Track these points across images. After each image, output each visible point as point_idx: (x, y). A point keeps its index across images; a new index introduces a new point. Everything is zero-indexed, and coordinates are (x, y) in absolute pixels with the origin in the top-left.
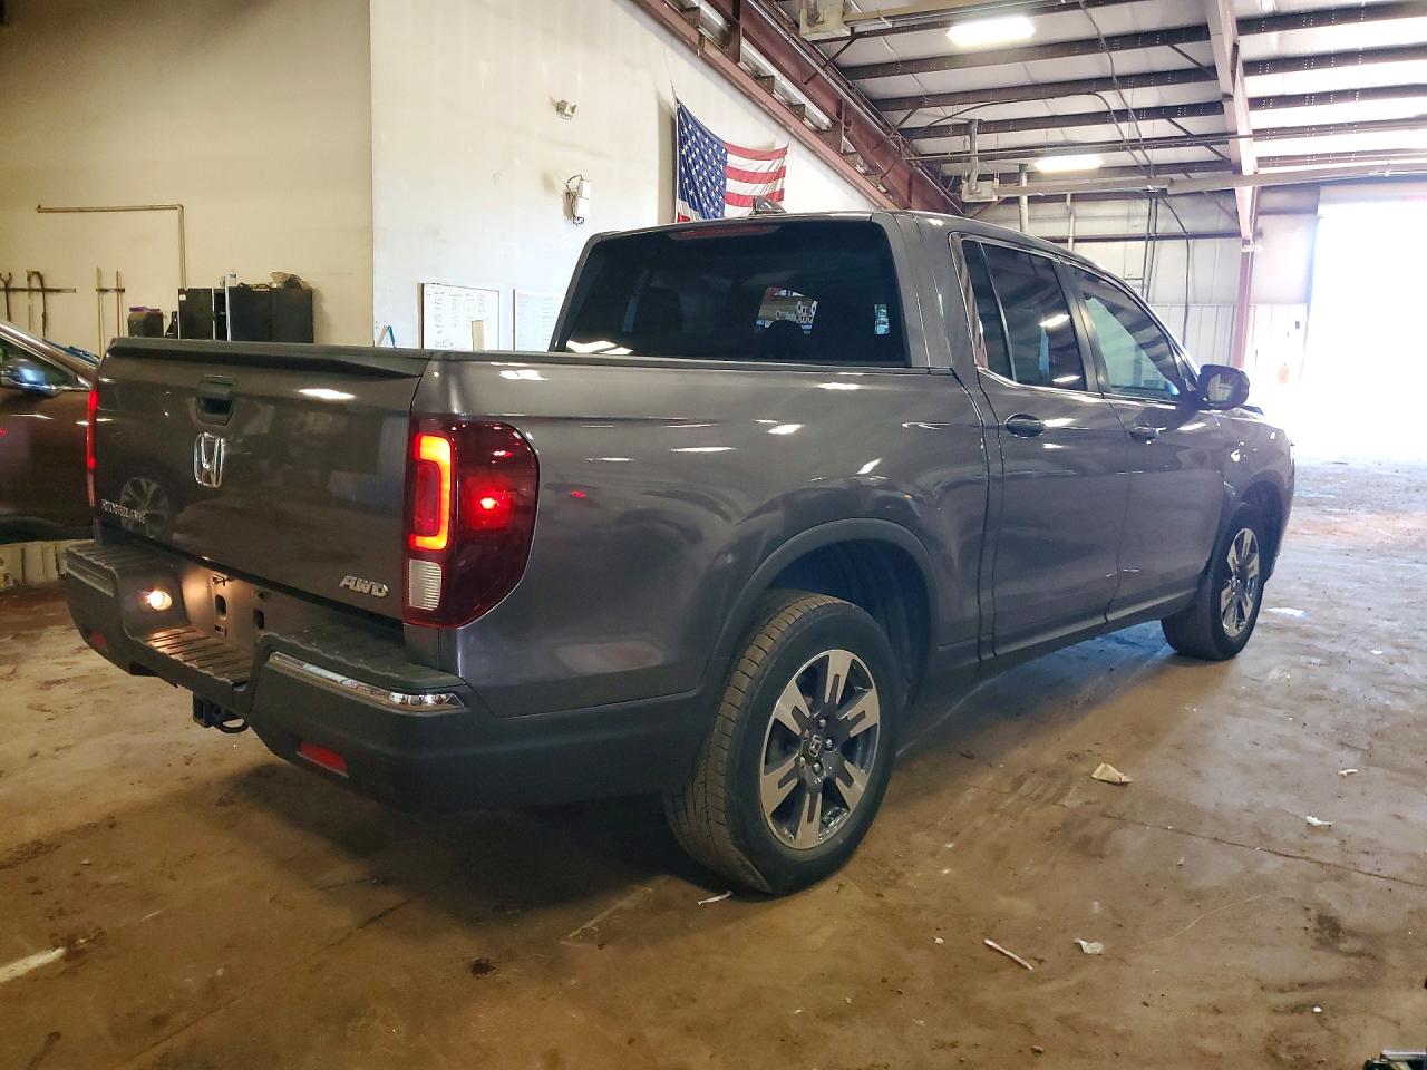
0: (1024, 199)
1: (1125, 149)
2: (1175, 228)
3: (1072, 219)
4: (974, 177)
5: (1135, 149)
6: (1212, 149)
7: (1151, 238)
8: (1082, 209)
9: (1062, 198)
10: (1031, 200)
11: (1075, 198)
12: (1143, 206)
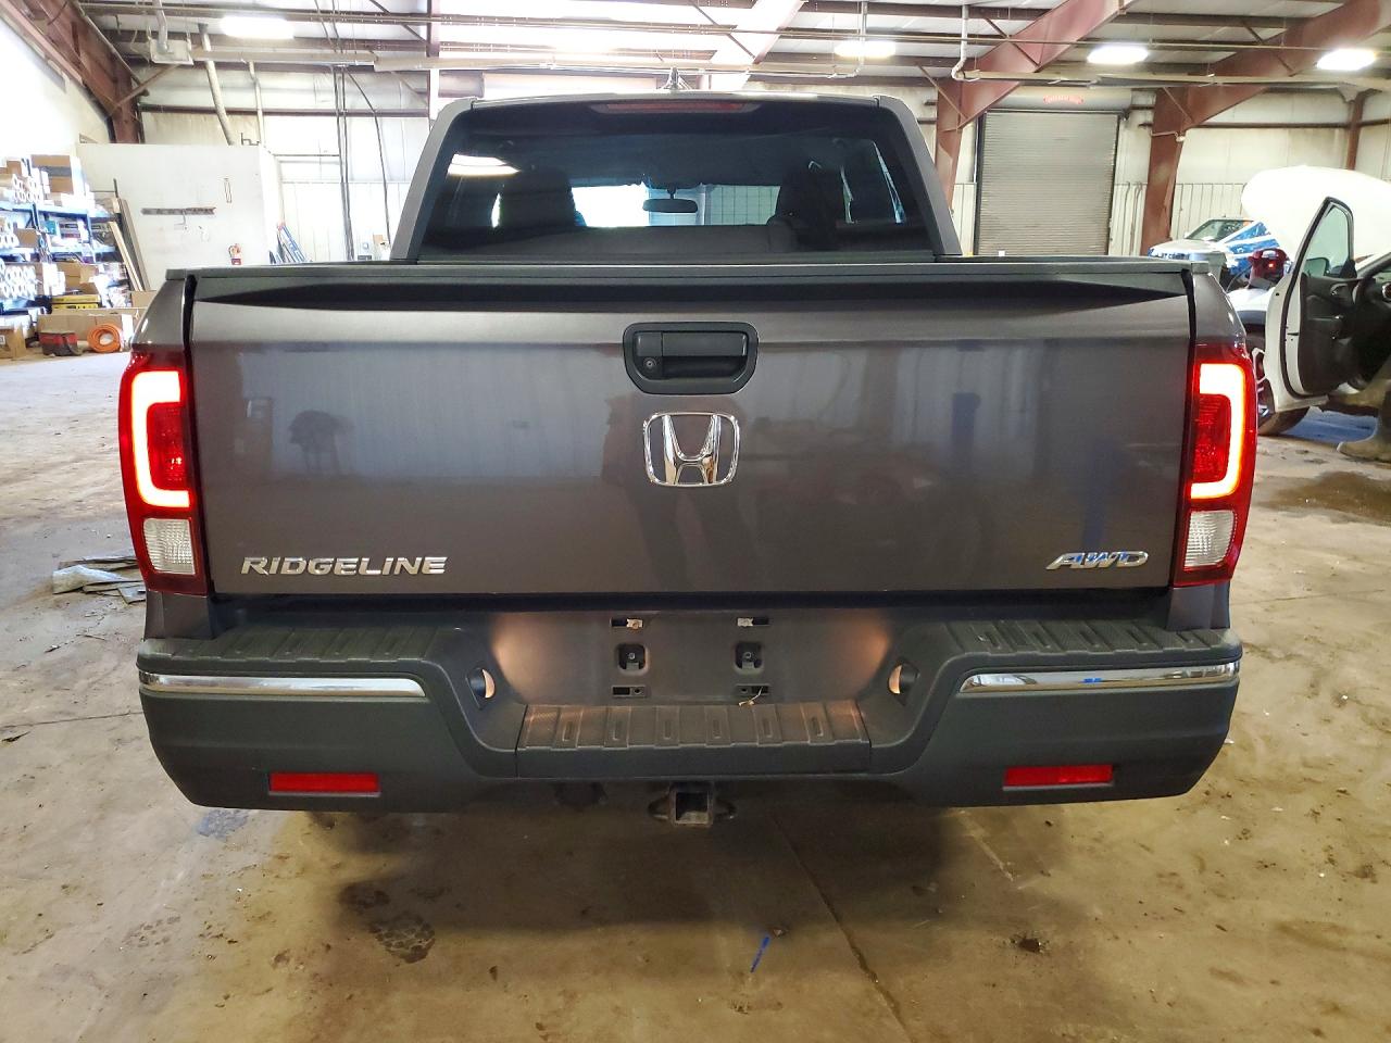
0: (211, 65)
1: (318, 20)
2: (362, 105)
3: (258, 90)
4: (164, 34)
5: (326, 20)
6: (409, 29)
7: (341, 114)
8: (266, 80)
9: (245, 67)
10: (219, 66)
11: (258, 67)
12: (327, 81)
